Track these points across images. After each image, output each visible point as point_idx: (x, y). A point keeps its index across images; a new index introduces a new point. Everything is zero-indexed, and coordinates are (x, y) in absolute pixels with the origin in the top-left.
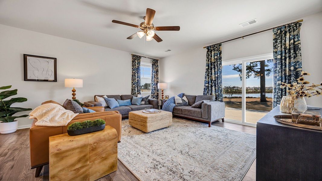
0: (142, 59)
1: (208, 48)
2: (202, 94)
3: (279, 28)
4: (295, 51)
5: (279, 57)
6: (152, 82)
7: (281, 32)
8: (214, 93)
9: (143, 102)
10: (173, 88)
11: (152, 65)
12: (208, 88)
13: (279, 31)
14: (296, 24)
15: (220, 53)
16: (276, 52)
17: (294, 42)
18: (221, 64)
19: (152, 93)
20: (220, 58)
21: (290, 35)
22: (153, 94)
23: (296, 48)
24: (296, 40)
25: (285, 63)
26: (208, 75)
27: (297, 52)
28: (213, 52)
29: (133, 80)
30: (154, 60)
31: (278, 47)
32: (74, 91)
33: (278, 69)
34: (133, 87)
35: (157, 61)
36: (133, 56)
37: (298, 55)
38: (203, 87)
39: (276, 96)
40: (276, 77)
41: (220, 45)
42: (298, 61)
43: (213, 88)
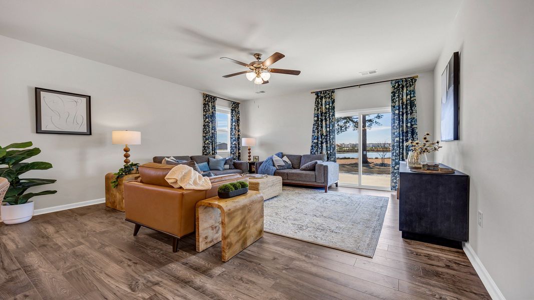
0: (218, 102)
1: (317, 94)
2: (309, 153)
3: (397, 81)
4: (411, 108)
5: (397, 112)
6: (232, 137)
7: (399, 85)
8: (324, 152)
9: (227, 166)
10: (263, 144)
11: (230, 111)
12: (318, 145)
13: (397, 84)
14: (412, 80)
15: (333, 102)
16: (394, 107)
17: (411, 97)
18: (333, 115)
19: (231, 152)
20: (333, 108)
21: (407, 90)
22: (233, 154)
23: (412, 104)
24: (412, 96)
25: (403, 119)
26: (317, 129)
27: (413, 108)
28: (324, 100)
29: (206, 133)
30: (234, 103)
31: (396, 101)
32: (126, 150)
33: (396, 124)
34: (205, 144)
35: (238, 104)
36: (206, 96)
37: (414, 111)
38: (310, 144)
39: (395, 154)
40: (394, 133)
41: (333, 92)
42: (414, 118)
43: (324, 145)
